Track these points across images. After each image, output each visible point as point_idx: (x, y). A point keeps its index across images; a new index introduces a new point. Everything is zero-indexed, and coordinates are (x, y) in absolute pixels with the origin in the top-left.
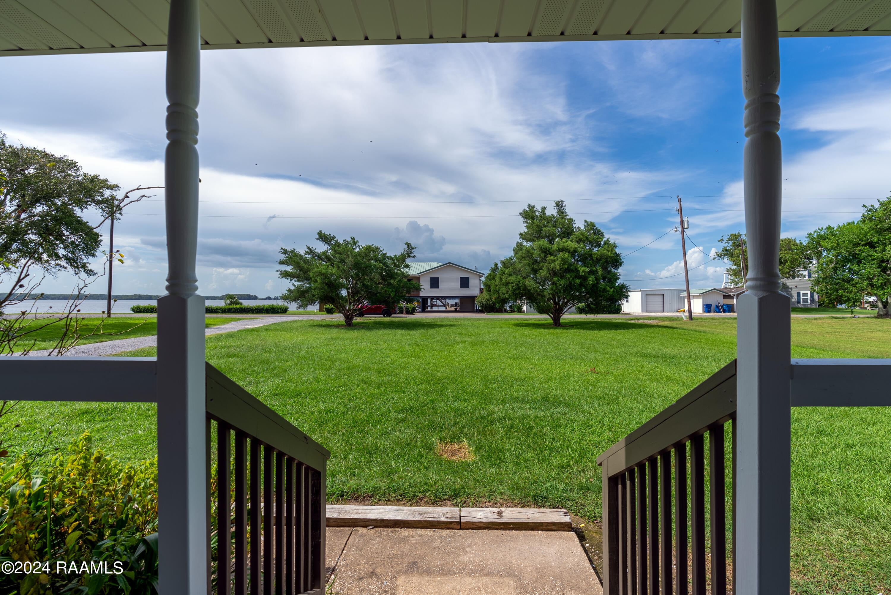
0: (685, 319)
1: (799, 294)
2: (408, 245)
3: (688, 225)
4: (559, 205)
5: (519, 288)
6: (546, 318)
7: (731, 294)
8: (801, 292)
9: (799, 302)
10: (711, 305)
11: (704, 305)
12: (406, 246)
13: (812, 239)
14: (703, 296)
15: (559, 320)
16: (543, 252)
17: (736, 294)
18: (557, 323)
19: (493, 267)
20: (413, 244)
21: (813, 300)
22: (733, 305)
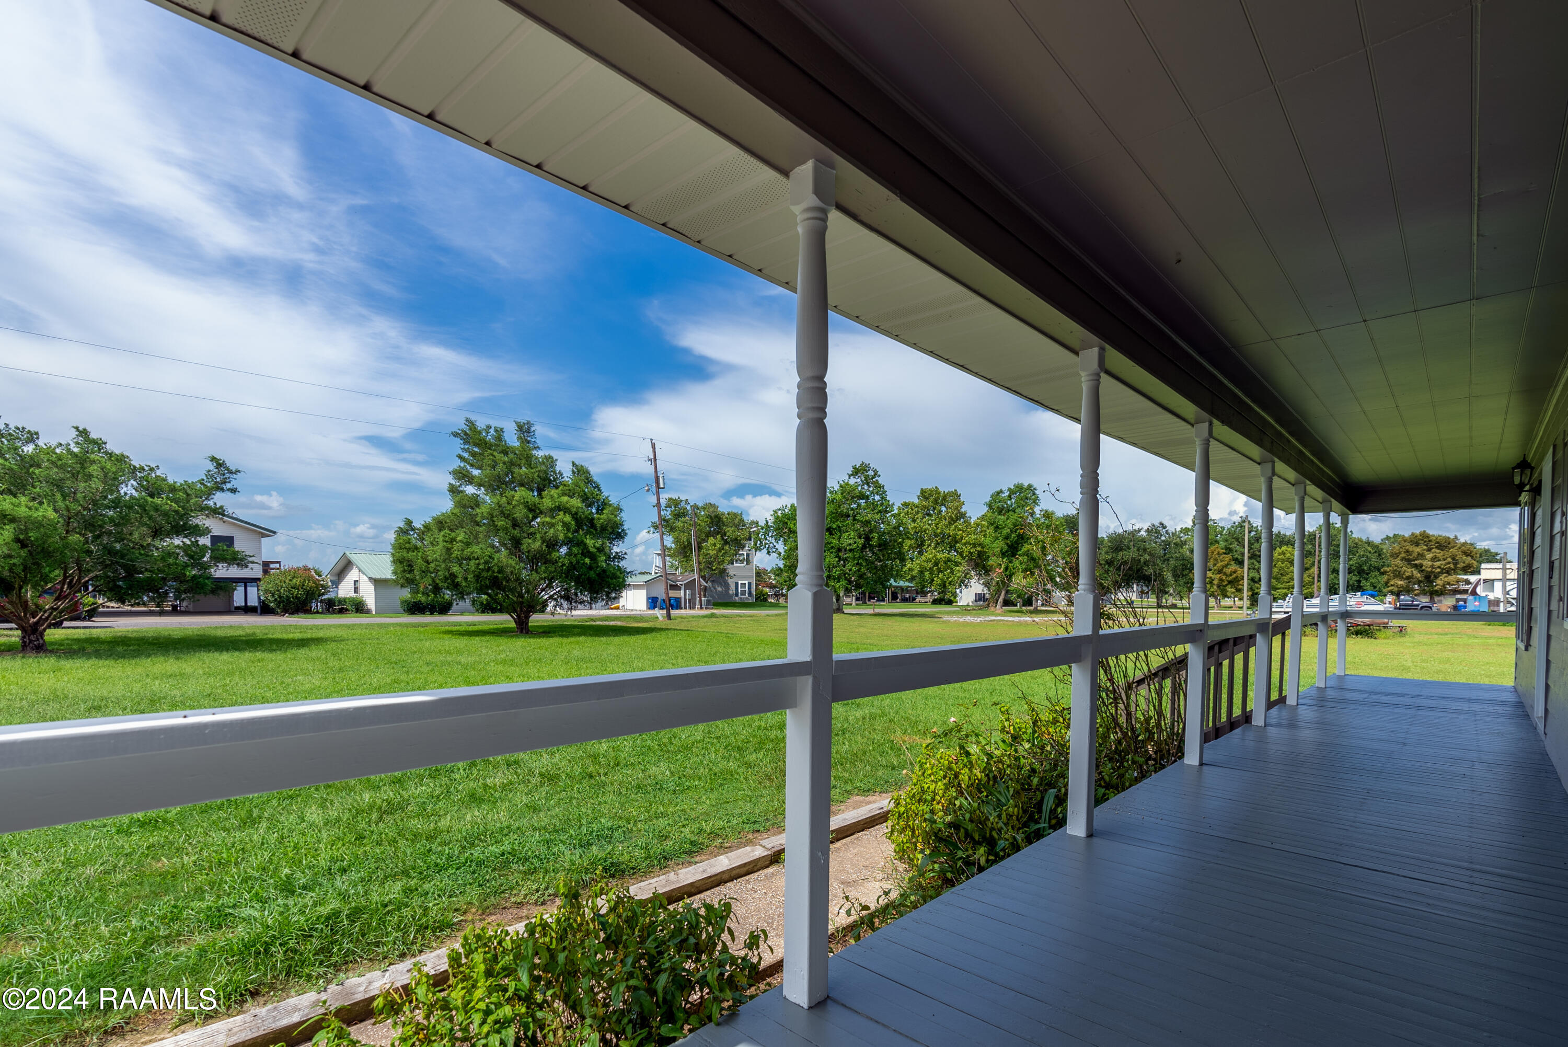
0: (661, 619)
1: (737, 584)
2: (219, 464)
3: (664, 484)
4: (524, 430)
5: (489, 569)
6: (506, 620)
7: (679, 583)
8: (740, 582)
9: (737, 595)
10: (657, 598)
11: (648, 598)
12: (211, 466)
13: (777, 518)
14: (647, 585)
15: (527, 624)
16: (531, 510)
17: (683, 583)
18: (523, 628)
19: (402, 525)
20: (232, 465)
21: (750, 594)
22: (680, 598)
